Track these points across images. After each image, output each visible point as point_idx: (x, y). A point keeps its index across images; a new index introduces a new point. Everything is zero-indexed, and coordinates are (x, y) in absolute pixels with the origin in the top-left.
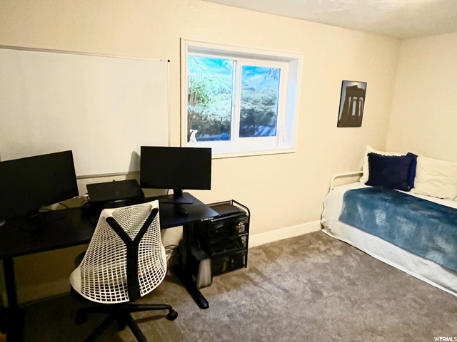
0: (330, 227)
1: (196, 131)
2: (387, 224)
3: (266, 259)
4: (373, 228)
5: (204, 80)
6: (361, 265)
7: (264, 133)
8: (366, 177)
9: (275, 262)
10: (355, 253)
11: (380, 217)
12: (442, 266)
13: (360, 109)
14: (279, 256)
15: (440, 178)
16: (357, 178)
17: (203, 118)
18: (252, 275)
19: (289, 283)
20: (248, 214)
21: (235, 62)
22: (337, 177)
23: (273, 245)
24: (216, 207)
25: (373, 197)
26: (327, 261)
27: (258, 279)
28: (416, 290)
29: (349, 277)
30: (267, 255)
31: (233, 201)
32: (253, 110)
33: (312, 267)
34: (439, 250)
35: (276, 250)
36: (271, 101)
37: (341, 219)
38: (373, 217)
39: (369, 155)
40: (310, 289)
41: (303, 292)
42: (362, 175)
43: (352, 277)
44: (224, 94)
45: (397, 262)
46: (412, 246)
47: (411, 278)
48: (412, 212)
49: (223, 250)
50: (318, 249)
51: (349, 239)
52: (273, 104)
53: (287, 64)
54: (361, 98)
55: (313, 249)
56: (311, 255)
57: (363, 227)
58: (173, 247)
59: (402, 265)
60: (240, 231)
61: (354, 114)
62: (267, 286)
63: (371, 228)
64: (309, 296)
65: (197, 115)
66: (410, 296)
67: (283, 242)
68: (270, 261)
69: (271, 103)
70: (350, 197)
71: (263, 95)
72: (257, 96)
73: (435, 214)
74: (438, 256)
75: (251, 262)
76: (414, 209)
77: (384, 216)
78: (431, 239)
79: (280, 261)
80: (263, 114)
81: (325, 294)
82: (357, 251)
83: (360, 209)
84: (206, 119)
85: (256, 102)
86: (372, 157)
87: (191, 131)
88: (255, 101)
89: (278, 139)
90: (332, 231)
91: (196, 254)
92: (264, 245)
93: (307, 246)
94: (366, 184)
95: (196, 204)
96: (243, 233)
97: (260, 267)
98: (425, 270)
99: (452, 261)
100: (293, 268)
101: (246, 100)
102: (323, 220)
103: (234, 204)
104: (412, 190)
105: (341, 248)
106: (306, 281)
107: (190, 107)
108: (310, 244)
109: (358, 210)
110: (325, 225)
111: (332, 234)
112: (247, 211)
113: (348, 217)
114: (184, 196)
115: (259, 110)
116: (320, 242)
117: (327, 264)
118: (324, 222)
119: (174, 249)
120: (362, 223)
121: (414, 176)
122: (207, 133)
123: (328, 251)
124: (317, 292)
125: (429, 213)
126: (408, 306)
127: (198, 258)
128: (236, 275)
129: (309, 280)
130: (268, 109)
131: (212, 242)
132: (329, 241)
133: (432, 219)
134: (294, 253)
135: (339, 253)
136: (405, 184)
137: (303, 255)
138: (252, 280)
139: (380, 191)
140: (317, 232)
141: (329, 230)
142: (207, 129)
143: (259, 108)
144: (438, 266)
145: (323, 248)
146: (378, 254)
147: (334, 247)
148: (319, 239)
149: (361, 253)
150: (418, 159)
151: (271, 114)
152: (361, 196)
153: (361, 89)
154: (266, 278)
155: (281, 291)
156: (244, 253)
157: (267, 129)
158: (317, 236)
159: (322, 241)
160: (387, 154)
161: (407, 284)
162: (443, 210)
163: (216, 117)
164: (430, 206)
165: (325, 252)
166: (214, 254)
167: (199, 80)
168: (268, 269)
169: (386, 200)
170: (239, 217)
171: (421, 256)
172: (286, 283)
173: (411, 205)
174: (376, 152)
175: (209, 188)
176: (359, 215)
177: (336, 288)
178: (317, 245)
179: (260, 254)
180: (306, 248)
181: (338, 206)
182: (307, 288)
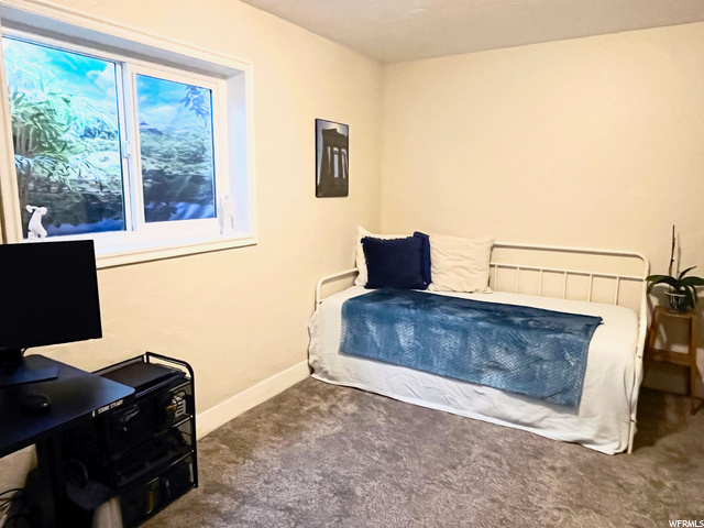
0: (327, 368)
1: (43, 211)
2: (418, 343)
3: (233, 457)
4: (395, 354)
5: (51, 98)
6: (393, 419)
7: (190, 212)
8: (364, 277)
9: (251, 458)
10: (376, 403)
11: (405, 335)
12: (503, 390)
13: (344, 168)
14: (254, 443)
15: (465, 263)
16: (350, 279)
17: (54, 188)
18: (214, 500)
19: (290, 492)
20: (188, 375)
21: (118, 67)
22: (324, 282)
23: (236, 423)
24: (118, 372)
25: (388, 306)
26: (339, 428)
27: (228, 504)
28: (480, 437)
29: (383, 447)
30: (233, 448)
31: (148, 354)
32: (161, 172)
33: (318, 448)
34: (497, 367)
35: (244, 432)
36: (196, 154)
37: (343, 351)
38: (393, 336)
39: (363, 241)
40: (331, 491)
41: (321, 503)
42: (357, 273)
43: (387, 446)
44: (97, 139)
45: (440, 401)
46: (459, 370)
47: (466, 421)
48: (451, 318)
49: (143, 466)
50: (316, 410)
51: (362, 381)
52: (200, 160)
53: (222, 82)
54: (344, 150)
55: (309, 411)
56: (309, 425)
57: (381, 356)
58: (9, 495)
59: (449, 404)
60: (177, 415)
61: (336, 175)
62: (251, 513)
63: (391, 356)
64: (333, 505)
65: (38, 181)
66: (476, 450)
67: (254, 414)
68: (241, 460)
69: (196, 158)
70: (351, 310)
71: (178, 144)
72: (167, 145)
73: (478, 314)
74: (496, 377)
75: (203, 472)
76: (451, 313)
77: (411, 332)
78: (484, 353)
79: (260, 453)
80: (182, 179)
81: (359, 492)
82: (377, 397)
83: (372, 327)
84: (60, 191)
85: (167, 157)
86: (368, 244)
87: (29, 208)
88: (165, 156)
89: (222, 223)
90: (331, 374)
91: (81, 498)
92: (220, 430)
93: (298, 410)
94: (366, 287)
95: (64, 377)
96: (183, 417)
97: (225, 478)
98: (481, 403)
99: (517, 379)
100: (287, 460)
101: (146, 152)
102: (312, 358)
103: (153, 360)
104: (431, 286)
105: (352, 400)
106: (319, 479)
107: (19, 157)
108: (302, 404)
109: (368, 330)
110: (316, 366)
111: (332, 378)
112: (185, 369)
113: (354, 346)
114: (29, 364)
115: (174, 173)
116: (316, 397)
117: (341, 433)
118: (315, 361)
119: (13, 500)
120: (378, 351)
121: (430, 264)
122: (65, 221)
123: (333, 410)
124: (345, 494)
125: (470, 315)
126: (482, 469)
127: (88, 507)
128: (181, 511)
129: (323, 475)
130: (191, 169)
131: (116, 457)
132: (329, 392)
133: (481, 323)
134: (280, 429)
135: (351, 408)
136: (419, 279)
137: (297, 428)
138: (216, 511)
139: (390, 296)
140: (304, 381)
141: (326, 374)
142: (66, 212)
143: (173, 168)
144: (498, 392)
145: (324, 406)
146: (408, 395)
147: (340, 400)
148: (311, 393)
149: (383, 399)
150: (430, 239)
151: (198, 179)
152: (370, 305)
153: (342, 136)
154: (244, 497)
155: (280, 514)
156: (189, 459)
157: (193, 208)
158: (307, 388)
159: (319, 393)
160: (388, 238)
161: (465, 431)
162: (485, 307)
163: (83, 185)
164: (465, 305)
165: (330, 412)
166: (124, 481)
167: (37, 96)
168: (239, 476)
169: (407, 306)
170: (169, 386)
171: (474, 383)
172: (285, 494)
173: (442, 307)
174: (372, 236)
175: (98, 335)
176: (372, 338)
177: (371, 474)
178: (314, 405)
179: (217, 450)
180: (295, 414)
181: (334, 329)
182: (325, 491)
